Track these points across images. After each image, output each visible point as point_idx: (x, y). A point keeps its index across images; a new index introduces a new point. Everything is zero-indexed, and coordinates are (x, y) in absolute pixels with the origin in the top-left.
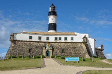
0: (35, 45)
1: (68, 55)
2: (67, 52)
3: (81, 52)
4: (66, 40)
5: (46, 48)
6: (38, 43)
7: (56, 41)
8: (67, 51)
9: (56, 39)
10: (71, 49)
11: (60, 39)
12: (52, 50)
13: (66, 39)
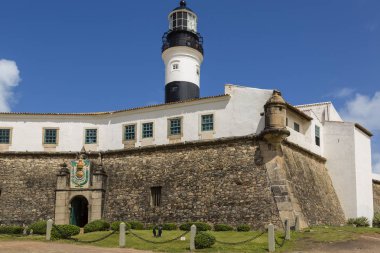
0: (24, 174)
1: (180, 212)
2: (174, 201)
3: (251, 193)
4: (177, 136)
5: (73, 186)
6: (42, 163)
7: (130, 142)
8: (175, 194)
9: (130, 133)
10: (198, 177)
11: (148, 130)
12: (99, 194)
13: (175, 127)
